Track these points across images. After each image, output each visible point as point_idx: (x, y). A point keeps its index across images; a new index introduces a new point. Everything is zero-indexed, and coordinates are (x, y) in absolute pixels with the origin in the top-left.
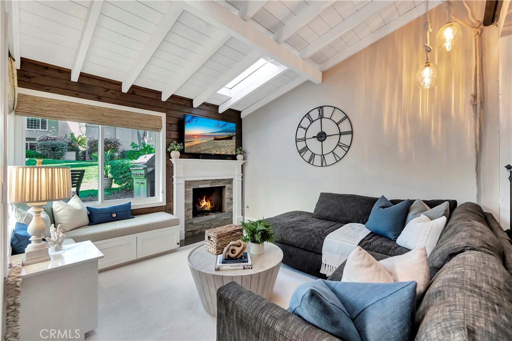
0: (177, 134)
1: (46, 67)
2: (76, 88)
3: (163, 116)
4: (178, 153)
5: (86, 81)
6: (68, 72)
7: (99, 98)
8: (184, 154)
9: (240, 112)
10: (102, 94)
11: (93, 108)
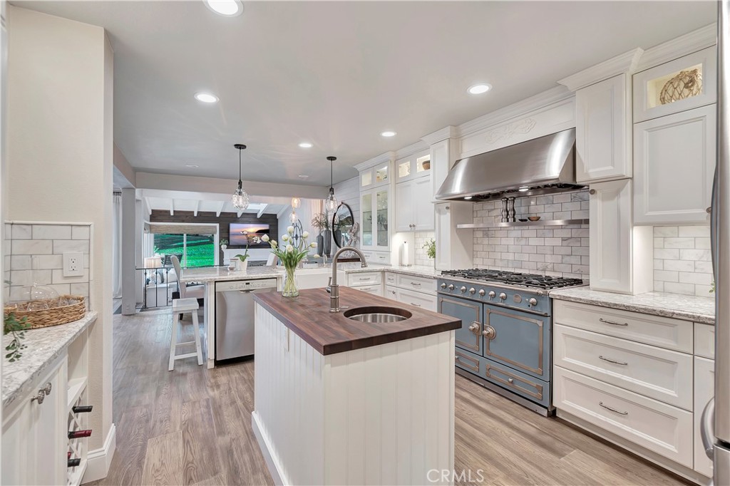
0: (226, 235)
1: (161, 211)
2: (173, 218)
3: (218, 225)
4: (226, 246)
5: (177, 214)
6: (168, 212)
7: (183, 221)
8: (229, 246)
9: (276, 215)
10: (184, 218)
11: (180, 226)
